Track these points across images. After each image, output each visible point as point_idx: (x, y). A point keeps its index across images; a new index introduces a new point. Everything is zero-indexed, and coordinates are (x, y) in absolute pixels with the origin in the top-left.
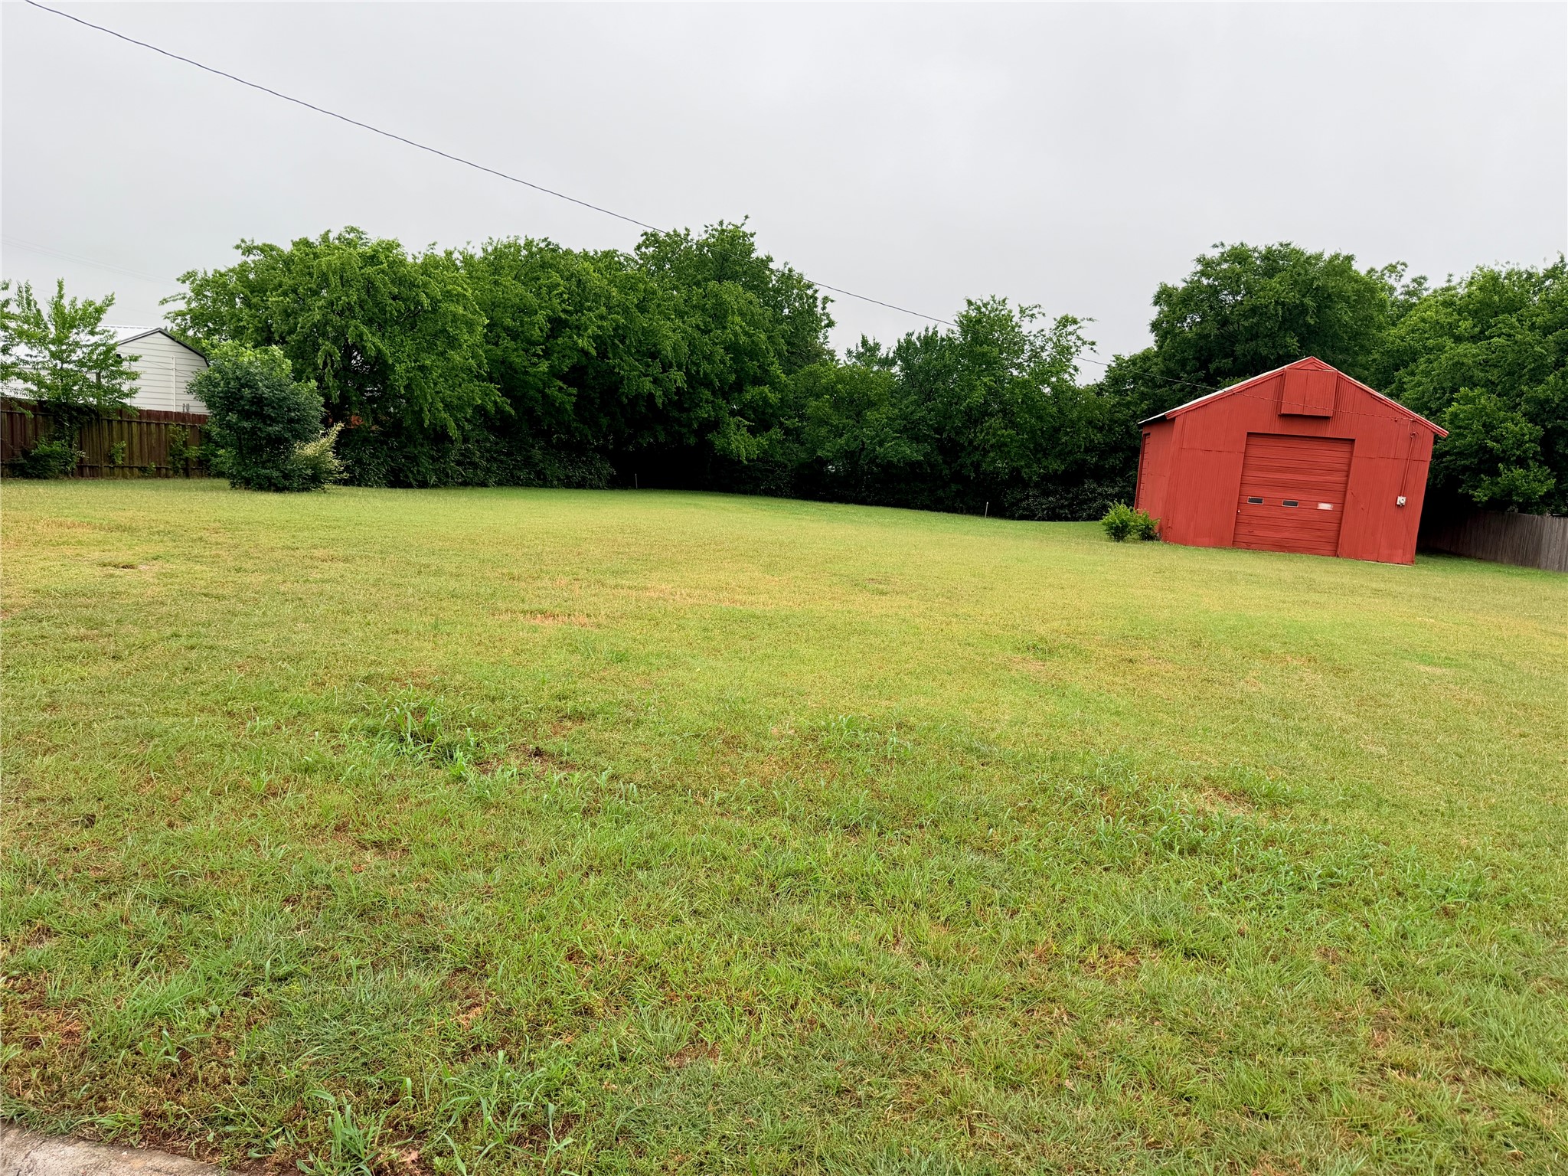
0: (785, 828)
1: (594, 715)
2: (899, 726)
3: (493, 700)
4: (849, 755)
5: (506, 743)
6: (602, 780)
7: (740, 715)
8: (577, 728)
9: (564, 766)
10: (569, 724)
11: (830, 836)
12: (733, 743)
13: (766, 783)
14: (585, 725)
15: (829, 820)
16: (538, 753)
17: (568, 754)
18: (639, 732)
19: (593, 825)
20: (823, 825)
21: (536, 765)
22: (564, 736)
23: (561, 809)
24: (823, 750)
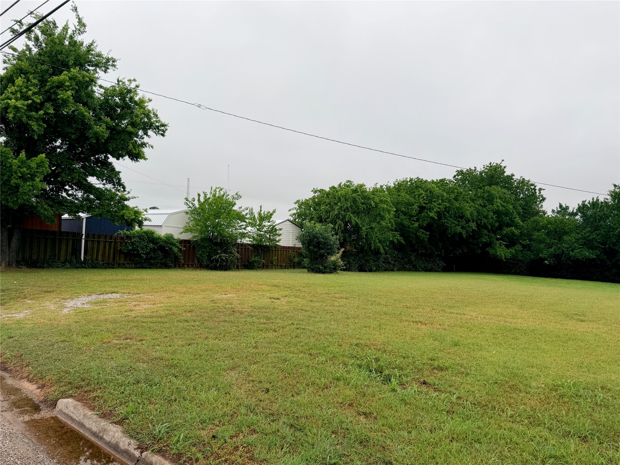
0: (546, 433)
1: (447, 369)
2: (602, 388)
3: (404, 358)
4: (576, 401)
5: (411, 377)
6: (454, 398)
7: (516, 375)
8: (440, 374)
9: (436, 390)
10: (437, 371)
11: (572, 441)
12: (514, 388)
13: (533, 410)
14: (443, 373)
15: (570, 432)
16: (425, 383)
17: (438, 385)
18: (468, 378)
19: (452, 419)
20: (567, 434)
21: (424, 388)
22: (435, 377)
23: (437, 409)
24: (562, 396)
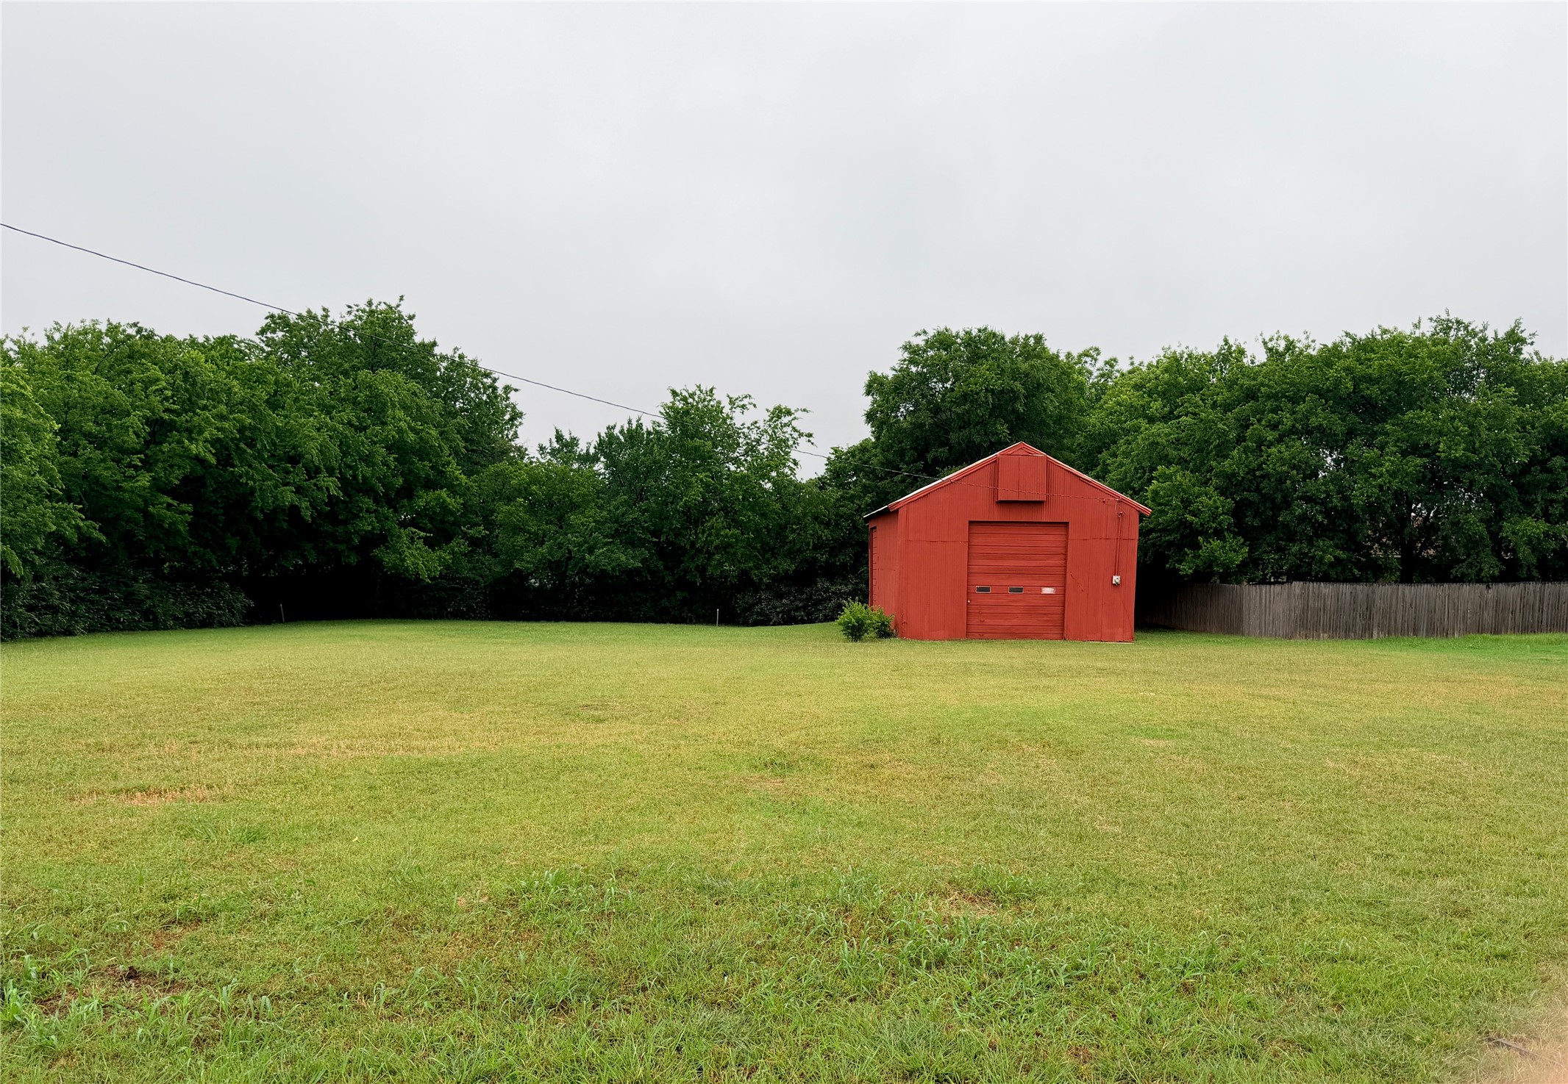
0: (472, 1021)
1: (213, 915)
2: (619, 873)
3: (67, 913)
4: (557, 918)
5: (84, 968)
6: (224, 999)
7: (413, 889)
8: (189, 934)
9: (171, 986)
10: (179, 930)
11: (532, 1022)
12: (405, 925)
13: (449, 970)
14: (202, 929)
15: (531, 1001)
16: (133, 974)
17: (176, 971)
18: (278, 928)
19: (210, 1058)
20: (523, 1009)
21: (130, 992)
22: (172, 947)
23: (164, 1044)
24: (524, 916)
